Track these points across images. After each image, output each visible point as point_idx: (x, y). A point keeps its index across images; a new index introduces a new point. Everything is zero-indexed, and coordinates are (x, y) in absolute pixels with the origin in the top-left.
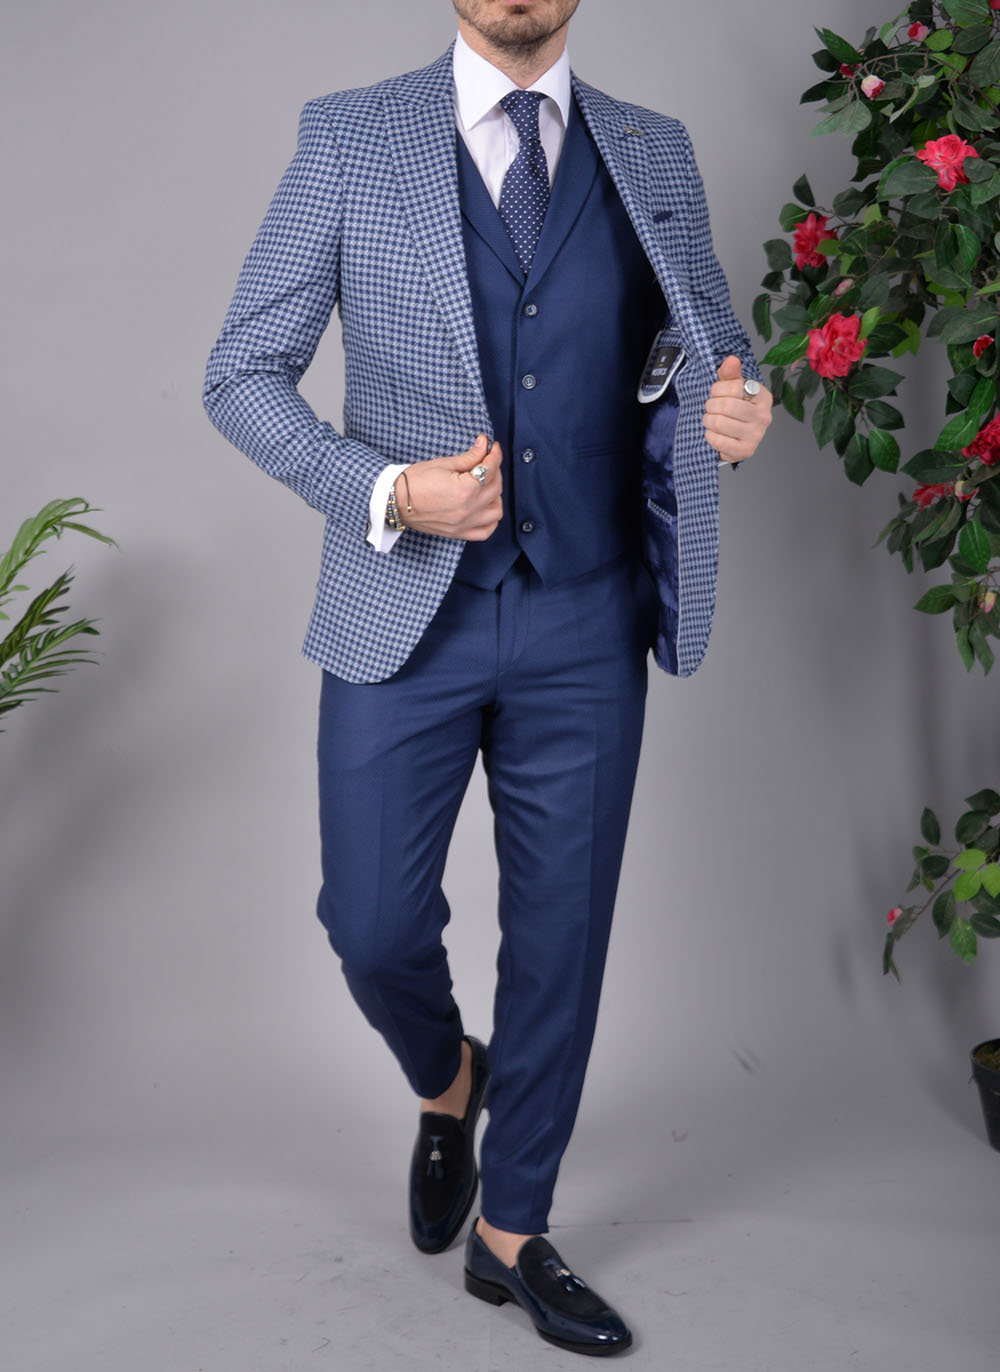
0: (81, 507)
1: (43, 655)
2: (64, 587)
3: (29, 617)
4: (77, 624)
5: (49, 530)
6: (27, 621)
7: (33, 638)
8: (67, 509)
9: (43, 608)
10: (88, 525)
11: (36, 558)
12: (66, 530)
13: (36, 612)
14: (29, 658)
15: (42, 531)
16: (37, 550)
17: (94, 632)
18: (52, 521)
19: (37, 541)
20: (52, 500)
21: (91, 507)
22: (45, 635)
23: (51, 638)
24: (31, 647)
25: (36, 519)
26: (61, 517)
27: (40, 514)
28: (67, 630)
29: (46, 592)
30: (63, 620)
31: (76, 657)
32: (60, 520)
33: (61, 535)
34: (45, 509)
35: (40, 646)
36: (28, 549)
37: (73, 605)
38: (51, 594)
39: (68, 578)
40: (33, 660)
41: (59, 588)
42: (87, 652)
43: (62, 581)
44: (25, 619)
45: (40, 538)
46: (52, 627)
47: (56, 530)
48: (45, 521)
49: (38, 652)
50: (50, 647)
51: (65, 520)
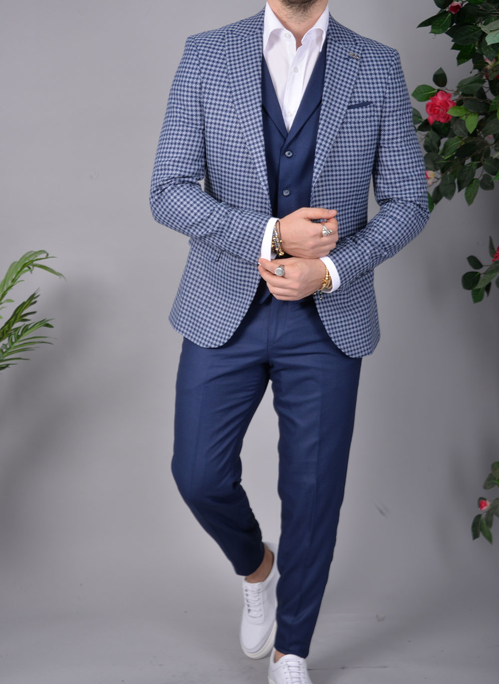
0: (44, 255)
1: (21, 339)
2: (33, 301)
3: (14, 318)
4: (40, 322)
5: (26, 268)
6: (13, 320)
7: (16, 329)
8: (36, 256)
9: (21, 313)
10: (48, 266)
11: (17, 284)
12: (36, 268)
13: (18, 315)
14: (14, 340)
15: (21, 269)
16: (19, 280)
17: (51, 326)
18: (27, 264)
19: (19, 275)
20: (28, 251)
21: (49, 256)
22: (23, 327)
24: (15, 334)
25: (19, 262)
26: (33, 261)
27: (21, 259)
28: (35, 324)
29: (24, 303)
30: (33, 319)
31: (41, 340)
32: (32, 263)
33: (33, 271)
34: (24, 256)
35: (20, 334)
36: (14, 279)
37: (39, 311)
38: (26, 304)
39: (36, 296)
40: (16, 341)
41: (30, 301)
42: (45, 337)
43: (33, 297)
44: (11, 318)
45: (21, 272)
46: (27, 323)
47: (29, 268)
48: (23, 263)
49: (18, 337)
50: (25, 334)
51: (35, 262)
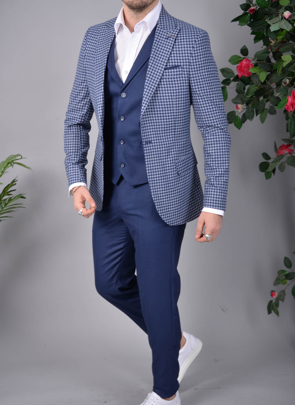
0: (20, 157)
1: (7, 206)
2: (14, 183)
3: (3, 193)
4: (19, 195)
5: (10, 165)
6: (2, 195)
7: (4, 200)
8: (15, 158)
9: (8, 190)
10: (21, 163)
11: (5, 174)
12: (15, 164)
13: (6, 191)
14: (3, 206)
15: (7, 165)
16: (5, 171)
17: (25, 198)
18: (10, 162)
19: (6, 168)
20: (11, 155)
21: (23, 157)
22: (8, 199)
23: (10, 200)
24: (4, 203)
25: (5, 162)
26: (13, 161)
27: (6, 160)
28: (16, 197)
29: (9, 185)
30: (14, 194)
31: (19, 206)
32: (13, 162)
33: (14, 166)
34: (8, 158)
35: (7, 202)
36: (3, 171)
37: (18, 189)
38: (10, 185)
39: (15, 181)
40: (4, 207)
41: (12, 184)
42: (22, 204)
43: (14, 181)
45: (7, 167)
46: (11, 196)
47: (12, 165)
48: (8, 162)
49: (6, 204)
50: (10, 203)
51: (14, 161)
